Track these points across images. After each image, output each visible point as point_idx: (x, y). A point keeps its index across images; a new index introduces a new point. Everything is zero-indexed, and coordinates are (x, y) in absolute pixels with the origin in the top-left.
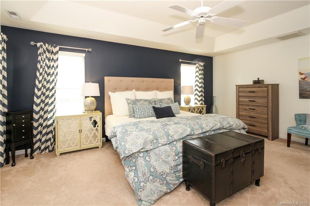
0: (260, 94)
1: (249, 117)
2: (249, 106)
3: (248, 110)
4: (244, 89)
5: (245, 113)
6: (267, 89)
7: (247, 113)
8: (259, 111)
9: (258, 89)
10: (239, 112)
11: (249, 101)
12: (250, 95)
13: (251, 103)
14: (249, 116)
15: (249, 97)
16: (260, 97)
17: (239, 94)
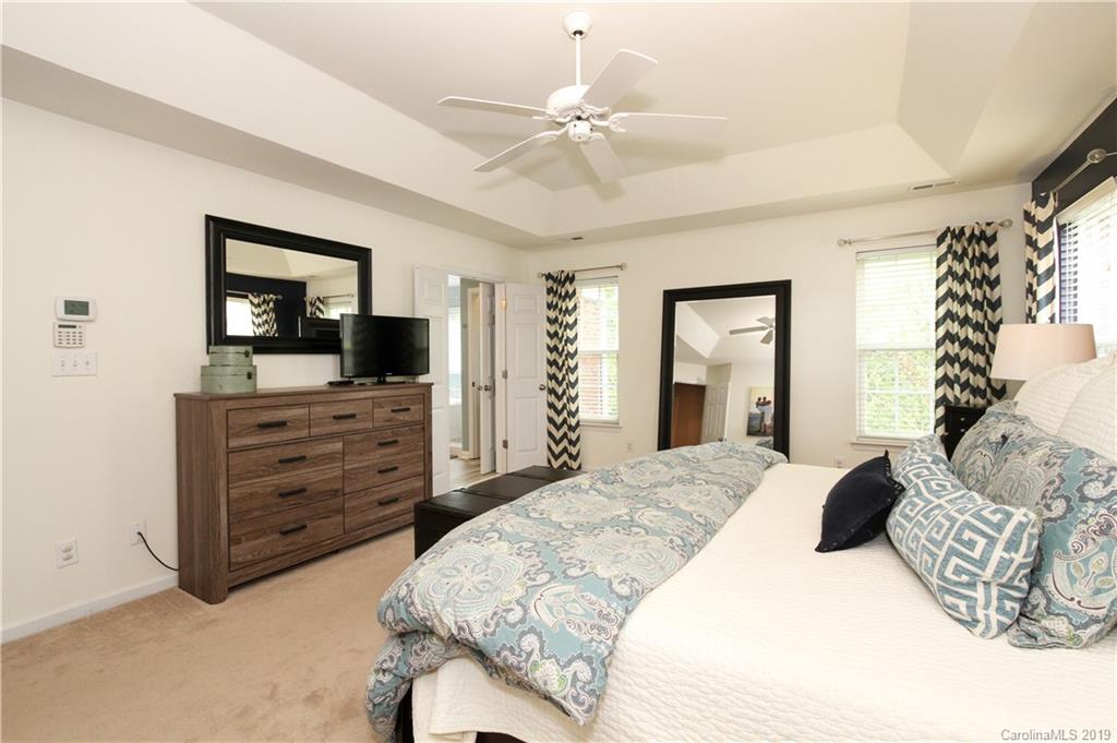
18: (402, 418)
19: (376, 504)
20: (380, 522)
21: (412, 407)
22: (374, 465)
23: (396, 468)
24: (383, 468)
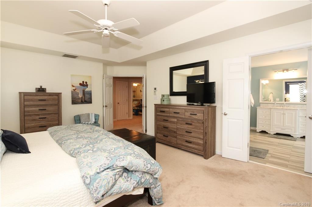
0: (51, 102)
1: (40, 127)
2: (39, 116)
3: (37, 120)
4: (31, 97)
5: (33, 124)
6: (57, 97)
7: (36, 124)
8: (50, 119)
9: (49, 97)
10: (25, 124)
11: (39, 110)
12: (39, 104)
13: (41, 112)
14: (38, 126)
15: (38, 106)
16: (51, 105)
17: (25, 103)
18: (194, 117)
19: (185, 141)
20: (186, 147)
21: (197, 114)
22: (185, 129)
23: (191, 133)
24: (188, 131)
